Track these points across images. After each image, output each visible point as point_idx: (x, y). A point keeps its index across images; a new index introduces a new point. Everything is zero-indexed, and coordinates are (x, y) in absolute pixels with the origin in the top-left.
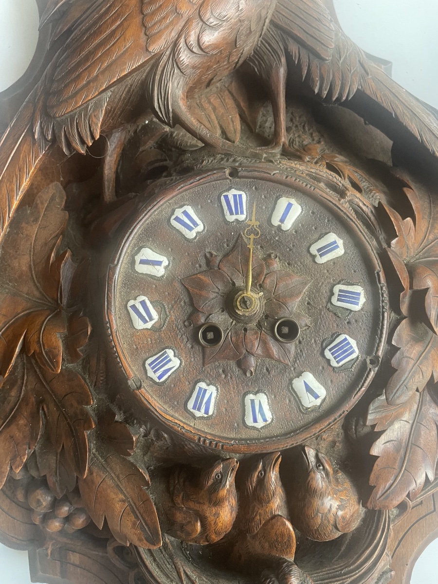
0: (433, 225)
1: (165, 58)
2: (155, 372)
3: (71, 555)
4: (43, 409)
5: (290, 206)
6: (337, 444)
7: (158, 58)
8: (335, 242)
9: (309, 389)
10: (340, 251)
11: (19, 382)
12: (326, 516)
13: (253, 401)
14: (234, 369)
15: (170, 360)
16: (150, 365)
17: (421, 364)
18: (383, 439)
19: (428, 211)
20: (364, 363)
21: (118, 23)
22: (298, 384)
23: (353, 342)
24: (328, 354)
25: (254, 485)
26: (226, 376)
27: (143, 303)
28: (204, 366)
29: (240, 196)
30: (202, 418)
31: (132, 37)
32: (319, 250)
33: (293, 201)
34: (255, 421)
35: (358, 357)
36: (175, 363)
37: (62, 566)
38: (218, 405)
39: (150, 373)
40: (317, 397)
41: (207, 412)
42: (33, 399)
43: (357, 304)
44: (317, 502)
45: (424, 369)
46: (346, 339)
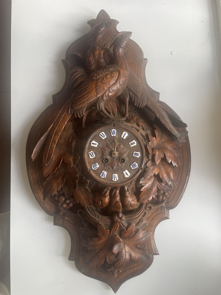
0: (161, 139)
1: (100, 98)
2: (94, 168)
3: (66, 217)
4: (65, 176)
5: (125, 134)
7: (98, 98)
8: (135, 142)
9: (126, 174)
10: (136, 144)
11: (60, 169)
13: (114, 175)
14: (111, 168)
15: (97, 165)
16: (93, 166)
17: (152, 170)
18: (144, 187)
19: (161, 135)
20: (139, 169)
21: (91, 89)
22: (124, 172)
23: (137, 164)
24: (131, 166)
25: (113, 194)
26: (109, 170)
27: (92, 153)
28: (104, 167)
29: (115, 131)
30: (103, 178)
31: (93, 93)
32: (131, 144)
33: (126, 133)
34: (114, 179)
35: (138, 167)
36: (98, 166)
37: (63, 220)
38: (107, 176)
39: (93, 168)
40: (128, 175)
41: (104, 177)
42: (63, 174)
43: (138, 156)
44: (127, 198)
45: (153, 172)
46: (135, 163)
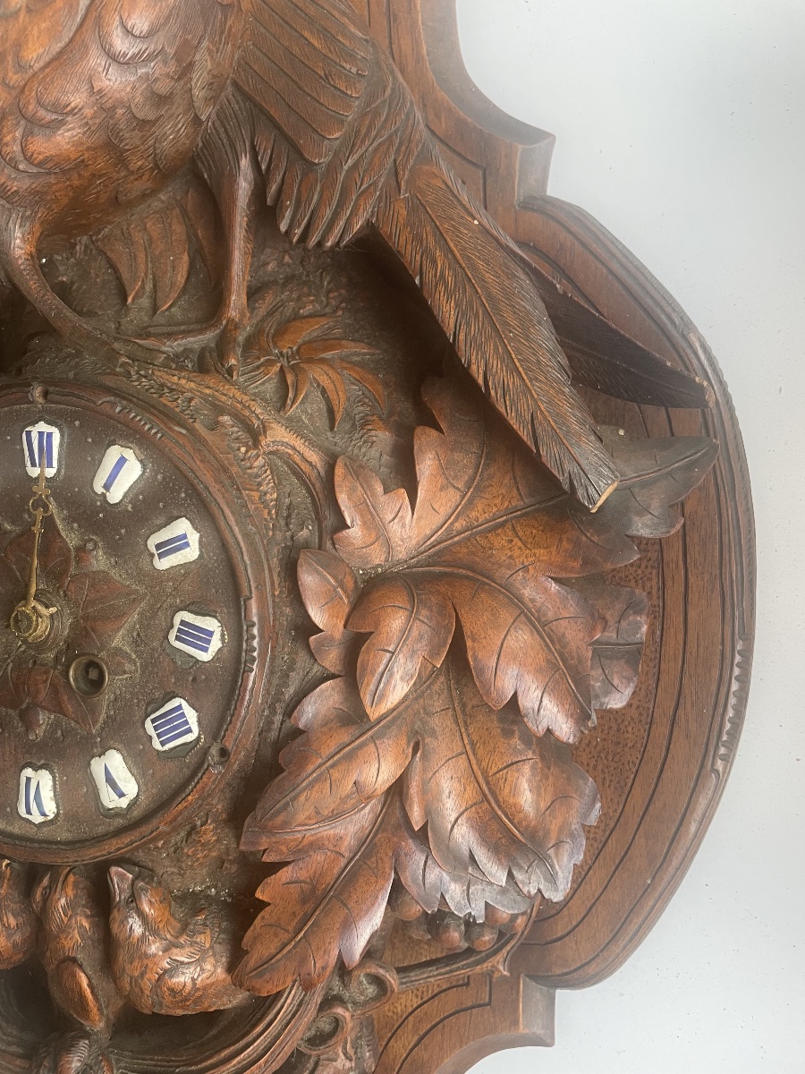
0: (471, 501)
5: (122, 461)
8: (184, 536)
9: (110, 780)
10: (191, 553)
13: (29, 780)
14: (16, 724)
18: (285, 874)
19: (470, 472)
22: (97, 766)
23: (191, 716)
24: (149, 727)
29: (50, 435)
32: (158, 546)
33: (129, 454)
34: (29, 812)
35: (198, 739)
43: (205, 650)
45: (336, 776)
46: (180, 707)
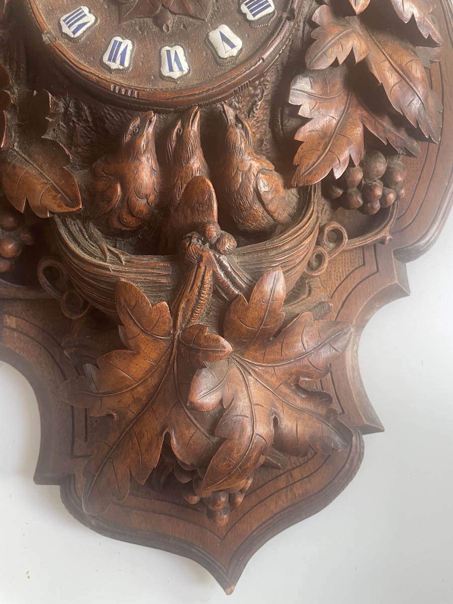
2: (69, 27)
3: (7, 318)
6: (264, 143)
9: (224, 38)
12: (246, 174)
13: (168, 52)
14: (151, 27)
15: (85, 15)
16: (64, 21)
18: (308, 127)
20: (280, 19)
24: (244, 8)
25: (174, 144)
26: (143, 32)
28: (120, 23)
30: (118, 71)
34: (171, 69)
35: (274, 12)
36: (90, 19)
38: (134, 60)
39: (66, 29)
40: (233, 46)
41: (122, 63)
44: (237, 159)
45: (343, 42)
